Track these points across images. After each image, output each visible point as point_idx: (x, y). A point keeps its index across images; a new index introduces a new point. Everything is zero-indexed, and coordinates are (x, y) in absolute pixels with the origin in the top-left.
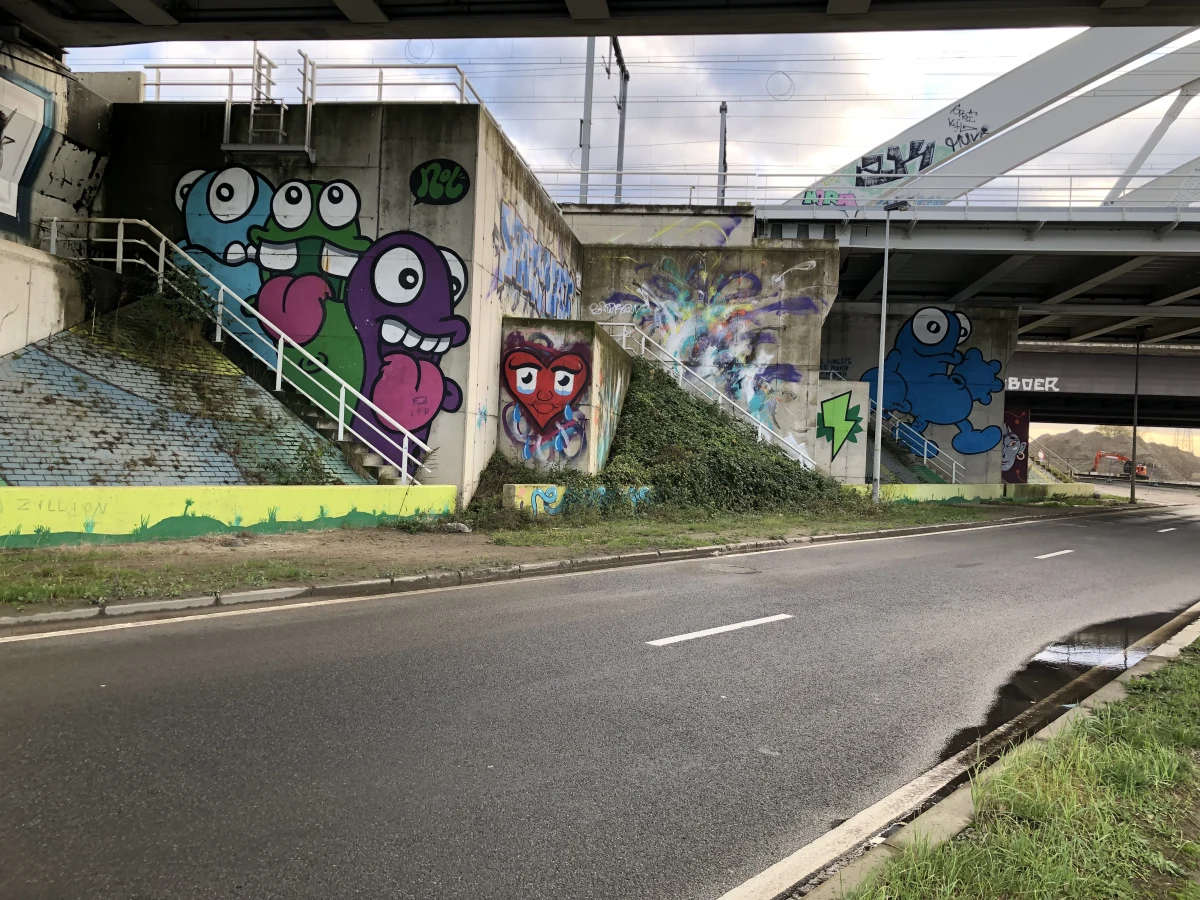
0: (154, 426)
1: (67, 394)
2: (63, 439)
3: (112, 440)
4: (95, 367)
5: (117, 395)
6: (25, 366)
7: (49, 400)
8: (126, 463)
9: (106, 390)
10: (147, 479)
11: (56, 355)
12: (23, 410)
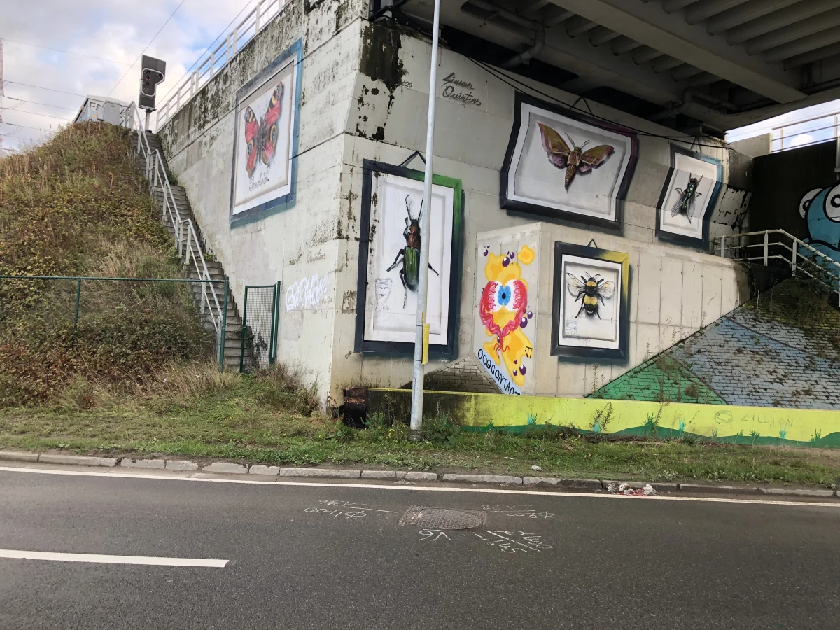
0: (807, 368)
1: (749, 347)
2: (752, 376)
3: (782, 377)
4: (762, 329)
5: (779, 347)
6: (723, 330)
7: (739, 351)
8: (793, 393)
9: (772, 344)
10: (809, 404)
11: (740, 322)
12: (726, 358)
